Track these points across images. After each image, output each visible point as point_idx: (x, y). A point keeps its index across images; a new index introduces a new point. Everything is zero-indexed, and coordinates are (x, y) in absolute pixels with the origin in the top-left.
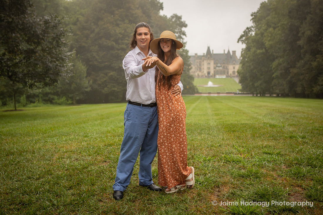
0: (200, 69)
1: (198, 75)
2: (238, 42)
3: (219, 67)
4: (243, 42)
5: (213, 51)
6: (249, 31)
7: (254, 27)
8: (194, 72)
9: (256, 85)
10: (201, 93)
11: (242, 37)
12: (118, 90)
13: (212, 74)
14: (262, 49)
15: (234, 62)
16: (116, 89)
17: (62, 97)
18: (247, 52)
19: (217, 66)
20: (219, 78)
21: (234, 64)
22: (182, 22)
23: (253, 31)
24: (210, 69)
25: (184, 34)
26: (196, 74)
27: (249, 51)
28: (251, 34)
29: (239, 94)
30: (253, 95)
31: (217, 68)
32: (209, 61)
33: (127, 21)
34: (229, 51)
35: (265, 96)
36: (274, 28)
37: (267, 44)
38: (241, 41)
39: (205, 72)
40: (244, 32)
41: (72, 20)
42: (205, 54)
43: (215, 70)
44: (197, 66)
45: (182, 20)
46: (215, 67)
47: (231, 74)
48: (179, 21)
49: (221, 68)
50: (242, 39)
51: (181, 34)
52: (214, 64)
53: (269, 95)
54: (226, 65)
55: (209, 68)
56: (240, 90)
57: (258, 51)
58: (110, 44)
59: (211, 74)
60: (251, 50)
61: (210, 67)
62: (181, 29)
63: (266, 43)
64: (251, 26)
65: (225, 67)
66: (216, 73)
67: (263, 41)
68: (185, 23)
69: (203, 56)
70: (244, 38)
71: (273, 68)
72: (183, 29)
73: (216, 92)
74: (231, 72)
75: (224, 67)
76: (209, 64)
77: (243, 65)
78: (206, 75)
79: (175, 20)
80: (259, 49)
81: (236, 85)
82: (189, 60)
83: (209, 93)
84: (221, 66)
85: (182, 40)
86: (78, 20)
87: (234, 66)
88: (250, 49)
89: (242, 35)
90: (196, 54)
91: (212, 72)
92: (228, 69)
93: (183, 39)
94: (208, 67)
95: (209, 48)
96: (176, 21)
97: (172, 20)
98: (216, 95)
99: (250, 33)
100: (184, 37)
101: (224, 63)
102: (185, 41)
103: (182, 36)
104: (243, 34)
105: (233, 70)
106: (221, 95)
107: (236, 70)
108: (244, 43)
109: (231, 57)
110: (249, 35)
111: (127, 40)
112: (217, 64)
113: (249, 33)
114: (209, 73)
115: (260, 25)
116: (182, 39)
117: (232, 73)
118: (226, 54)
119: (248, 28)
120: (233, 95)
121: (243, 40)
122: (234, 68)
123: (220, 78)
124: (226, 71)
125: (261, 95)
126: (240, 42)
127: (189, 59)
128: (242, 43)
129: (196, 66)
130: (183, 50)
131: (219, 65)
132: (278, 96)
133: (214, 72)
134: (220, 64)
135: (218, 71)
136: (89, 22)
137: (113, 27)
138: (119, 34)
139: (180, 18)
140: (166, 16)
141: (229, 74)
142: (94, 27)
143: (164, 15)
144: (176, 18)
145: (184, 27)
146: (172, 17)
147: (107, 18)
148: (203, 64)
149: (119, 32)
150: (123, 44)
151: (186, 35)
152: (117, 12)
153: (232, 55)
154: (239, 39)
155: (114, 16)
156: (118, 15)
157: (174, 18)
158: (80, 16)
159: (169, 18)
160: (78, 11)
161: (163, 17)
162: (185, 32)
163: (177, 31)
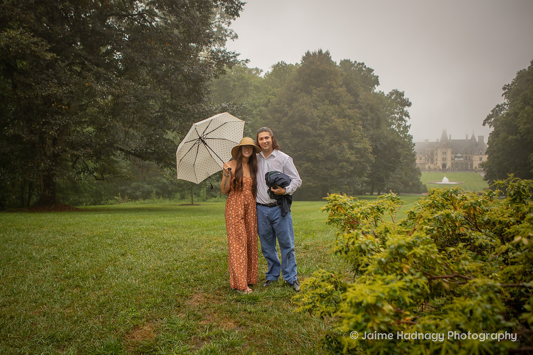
0: (432, 160)
1: (429, 167)
2: (484, 124)
3: (458, 157)
4: (491, 124)
5: (450, 136)
6: (500, 110)
7: (507, 104)
8: (424, 164)
11: (489, 117)
12: (314, 185)
13: (449, 167)
14: (516, 135)
15: (481, 151)
16: (311, 184)
19: (456, 157)
21: (481, 154)
22: (404, 100)
23: (506, 110)
24: (445, 160)
25: (407, 115)
26: (427, 166)
27: (497, 136)
28: (504, 114)
31: (456, 159)
32: (444, 150)
33: (327, 102)
34: (473, 137)
37: (521, 127)
38: (489, 123)
39: (440, 164)
40: (492, 111)
41: (262, 100)
43: (452, 161)
44: (428, 155)
45: (404, 97)
46: (453, 157)
47: (476, 167)
48: (401, 98)
49: (462, 159)
50: (489, 121)
51: (402, 116)
52: (452, 153)
54: (470, 155)
55: (444, 159)
57: (511, 137)
58: (305, 130)
59: (447, 167)
60: (500, 136)
62: (403, 110)
63: (519, 126)
64: (503, 103)
65: (468, 158)
66: (455, 166)
67: (516, 123)
68: (408, 101)
69: (437, 143)
70: (493, 119)
72: (406, 109)
74: (476, 164)
75: (466, 157)
76: (445, 153)
77: (489, 156)
78: (441, 167)
79: (395, 97)
80: (512, 135)
81: (479, 183)
84: (462, 157)
85: (403, 122)
86: (269, 101)
87: (481, 156)
88: (499, 134)
89: (489, 114)
90: (427, 140)
91: (449, 165)
92: (472, 161)
94: (443, 158)
95: (444, 132)
96: (396, 99)
97: (391, 97)
99: (502, 112)
100: (407, 118)
101: (466, 153)
102: (407, 124)
103: (404, 117)
104: (491, 113)
105: (479, 162)
107: (483, 162)
108: (492, 126)
109: (476, 145)
110: (501, 115)
111: (326, 125)
112: (456, 153)
113: (500, 113)
114: (444, 166)
115: (516, 102)
116: (405, 121)
117: (478, 166)
118: (469, 140)
119: (498, 106)
121: (491, 122)
122: (480, 159)
124: (469, 163)
126: (487, 124)
128: (490, 126)
129: (426, 156)
130: (406, 136)
131: (459, 155)
133: (452, 164)
134: (461, 154)
135: (457, 163)
136: (282, 104)
137: (310, 109)
138: (317, 117)
139: (402, 94)
140: (383, 93)
141: (474, 168)
142: (287, 109)
143: (380, 92)
144: (397, 95)
145: (406, 107)
146: (391, 94)
147: (303, 98)
148: (437, 154)
149: (316, 115)
150: (322, 129)
151: (409, 117)
152: (315, 91)
153: (477, 141)
154: (485, 120)
155: (311, 96)
156: (316, 94)
157: (393, 95)
158: (272, 96)
159: (388, 95)
160: (270, 90)
161: (378, 94)
162: (408, 113)
163: (397, 111)
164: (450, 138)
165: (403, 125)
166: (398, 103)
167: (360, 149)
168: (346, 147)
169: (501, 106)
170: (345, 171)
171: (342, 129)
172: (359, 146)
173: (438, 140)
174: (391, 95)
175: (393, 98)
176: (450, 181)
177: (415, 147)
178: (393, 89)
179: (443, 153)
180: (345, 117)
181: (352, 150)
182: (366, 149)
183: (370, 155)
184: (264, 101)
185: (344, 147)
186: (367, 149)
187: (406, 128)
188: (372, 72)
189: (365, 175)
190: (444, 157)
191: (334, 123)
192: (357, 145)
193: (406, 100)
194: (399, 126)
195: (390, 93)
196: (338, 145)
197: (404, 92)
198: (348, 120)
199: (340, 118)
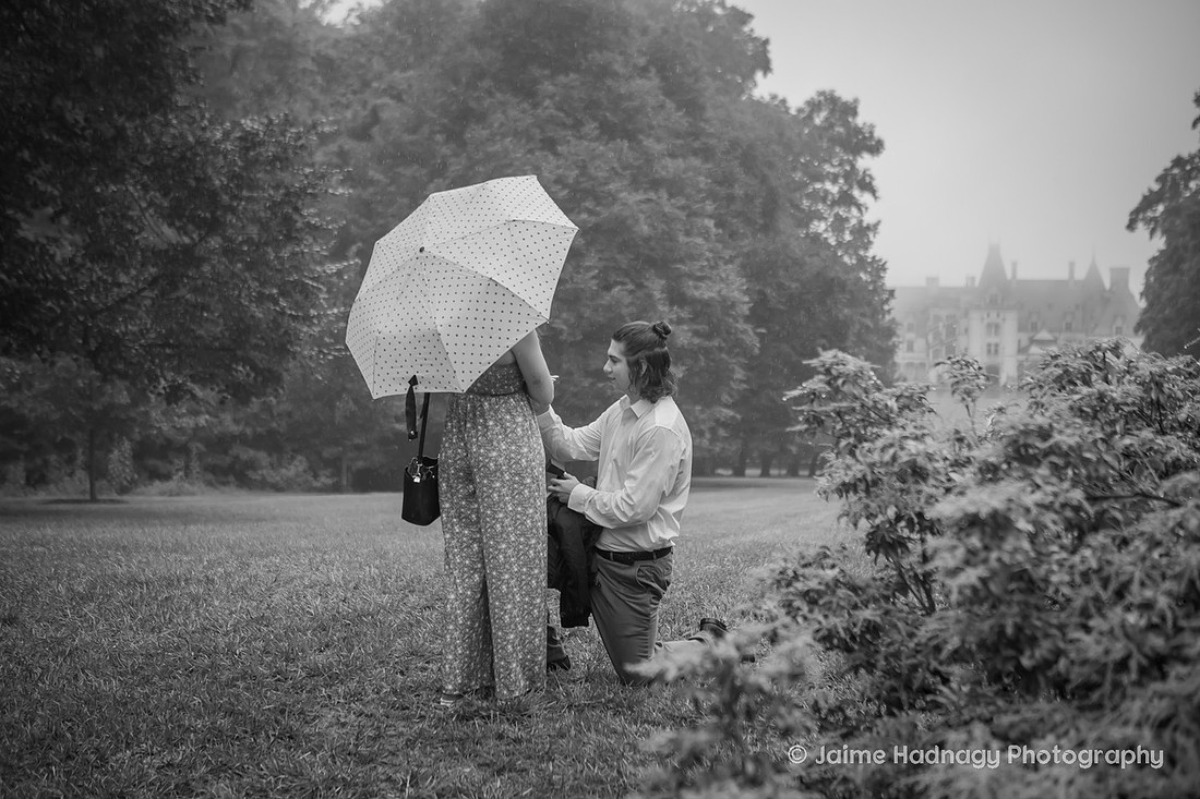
2: (1131, 226)
3: (1041, 343)
4: (1154, 226)
5: (1014, 265)
6: (1187, 176)
8: (922, 365)
11: (1148, 201)
13: (1008, 378)
15: (1119, 323)
17: (293, 458)
19: (1032, 341)
22: (858, 131)
24: (996, 351)
25: (867, 186)
26: (932, 376)
27: (1176, 269)
31: (1035, 350)
32: (993, 315)
33: (591, 127)
34: (1093, 272)
38: (1147, 221)
40: (1161, 179)
41: (348, 115)
42: (977, 283)
43: (1022, 357)
44: (937, 335)
45: (860, 121)
46: (1025, 343)
48: (846, 124)
50: (1149, 214)
51: (851, 187)
52: (1021, 328)
55: (993, 350)
59: (1003, 379)
60: (1185, 267)
61: (997, 345)
62: (853, 166)
68: (871, 133)
69: (968, 290)
70: (1161, 208)
72: (864, 162)
76: (995, 328)
77: (1147, 337)
79: (827, 119)
82: (886, 307)
84: (1054, 342)
85: (854, 211)
86: (375, 115)
88: (1181, 261)
89: (1150, 191)
90: (932, 280)
91: (1008, 370)
93: (860, 210)
94: (989, 345)
95: (994, 252)
96: (829, 125)
97: (810, 117)
100: (864, 198)
101: (1069, 328)
102: (868, 219)
103: (856, 193)
104: (1156, 187)
108: (1158, 232)
109: (1104, 299)
110: (1187, 194)
111: (591, 212)
112: (1035, 328)
113: (1186, 187)
114: (992, 373)
116: (859, 207)
118: (1076, 282)
119: (1179, 162)
121: (1154, 218)
126: (1140, 226)
127: (887, 301)
128: (1152, 232)
129: (930, 337)
130: (862, 261)
131: (1044, 335)
133: (1020, 366)
134: (1050, 331)
136: (426, 129)
139: (851, 109)
140: (784, 101)
142: (446, 150)
143: (774, 97)
144: (832, 111)
145: (865, 155)
146: (814, 106)
147: (504, 112)
148: (966, 330)
149: (553, 178)
151: (873, 192)
152: (548, 87)
153: (1107, 285)
154: (1136, 212)
155: (535, 106)
156: (551, 98)
157: (820, 110)
158: (386, 100)
159: (800, 111)
160: (379, 77)
161: (767, 105)
162: (872, 178)
163: (832, 170)
164: (1014, 275)
165: (854, 221)
166: (835, 141)
167: (707, 304)
168: (657, 295)
169: (1188, 162)
171: (645, 229)
172: (706, 292)
173: (973, 279)
174: (812, 112)
175: (817, 121)
177: (893, 303)
178: (821, 89)
179: (989, 326)
180: (656, 184)
181: (681, 307)
182: (728, 306)
183: (741, 325)
184: (355, 117)
185: (650, 296)
186: (733, 305)
187: (863, 233)
188: (745, 24)
189: (725, 398)
190: (993, 340)
191: (616, 208)
192: (696, 288)
193: (866, 130)
194: (839, 224)
195: (808, 103)
196: (631, 287)
197: (856, 101)
198: (665, 196)
199: (636, 190)
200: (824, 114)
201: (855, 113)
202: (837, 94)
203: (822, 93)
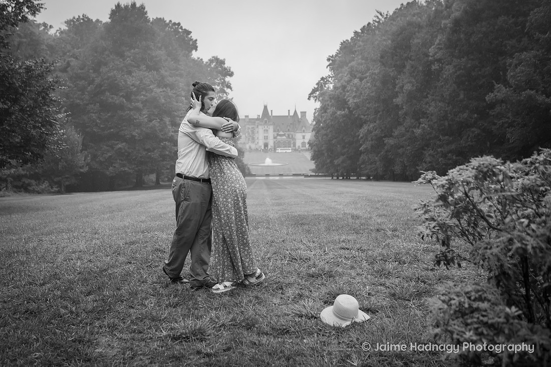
0: (253, 138)
1: (250, 147)
2: (309, 99)
3: (281, 135)
4: (316, 98)
5: (272, 111)
6: (325, 83)
7: (332, 77)
8: (245, 143)
9: (336, 162)
10: (255, 175)
11: (314, 91)
13: (271, 146)
14: (344, 111)
15: (304, 129)
16: (126, 169)
18: (323, 113)
19: (278, 135)
20: (281, 153)
21: (304, 132)
22: (225, 69)
23: (331, 83)
25: (229, 87)
26: (247, 146)
27: (325, 112)
28: (329, 88)
29: (311, 176)
30: (332, 178)
31: (278, 137)
32: (266, 127)
33: (143, 67)
34: (295, 113)
35: (350, 179)
36: (361, 79)
37: (351, 102)
38: (314, 97)
39: (261, 144)
40: (317, 84)
42: (260, 117)
43: (275, 140)
44: (249, 133)
45: (226, 66)
46: (276, 135)
47: (299, 147)
48: (222, 67)
49: (284, 137)
50: (314, 95)
51: (224, 87)
52: (274, 131)
53: (355, 178)
54: (292, 133)
55: (266, 138)
56: (313, 171)
57: (339, 113)
58: (117, 102)
59: (269, 147)
60: (328, 111)
62: (224, 80)
63: (349, 101)
64: (327, 75)
65: (291, 136)
66: (277, 145)
67: (345, 97)
68: (230, 70)
69: (258, 119)
70: (318, 93)
71: (360, 137)
72: (228, 79)
73: (277, 173)
74: (299, 143)
75: (289, 135)
77: (316, 133)
78: (263, 148)
79: (215, 65)
80: (341, 110)
81: (307, 164)
83: (267, 175)
84: (284, 135)
85: (225, 95)
86: (68, 64)
87: (304, 134)
88: (327, 109)
89: (315, 88)
91: (271, 144)
92: (294, 139)
93: (227, 94)
95: (266, 107)
96: (216, 67)
97: (210, 65)
98: (277, 178)
99: (327, 86)
100: (228, 90)
101: (289, 130)
103: (225, 89)
104: (316, 86)
105: (302, 141)
106: (284, 178)
107: (307, 141)
108: (317, 101)
109: (299, 121)
110: (326, 88)
111: (144, 95)
112: (278, 131)
113: (325, 86)
114: (266, 145)
115: (340, 75)
116: (226, 93)
117: (301, 146)
118: (290, 116)
119: (322, 79)
120: (303, 177)
121: (316, 96)
122: (304, 137)
123: (283, 153)
124: (292, 142)
125: (343, 178)
126: (312, 98)
128: (316, 100)
129: (247, 134)
131: (281, 133)
132: (368, 179)
133: (274, 142)
134: (283, 132)
135: (279, 141)
136: (86, 69)
137: (123, 75)
138: (132, 85)
139: (223, 62)
140: (202, 59)
141: (297, 146)
142: (93, 75)
143: (199, 58)
144: (217, 63)
145: (228, 77)
146: (211, 61)
147: (113, 62)
148: (258, 132)
150: (138, 101)
151: (231, 89)
152: (128, 54)
153: (300, 118)
154: (310, 94)
155: (124, 60)
156: (129, 57)
157: (213, 62)
158: (73, 59)
159: (207, 63)
160: (69, 51)
161: (197, 61)
162: (230, 84)
163: (217, 81)
164: (272, 114)
166: (220, 72)
169: (325, 79)
170: (167, 153)
171: (163, 101)
173: (259, 116)
174: (211, 63)
175: (212, 66)
176: (273, 162)
178: (213, 56)
179: (265, 130)
180: (166, 86)
185: (165, 123)
188: (189, 35)
190: (266, 135)
191: (153, 94)
193: (227, 69)
195: (209, 60)
196: (159, 120)
197: (224, 59)
198: (169, 90)
199: (159, 88)
200: (214, 64)
201: (224, 64)
202: (218, 57)
203: (213, 57)
